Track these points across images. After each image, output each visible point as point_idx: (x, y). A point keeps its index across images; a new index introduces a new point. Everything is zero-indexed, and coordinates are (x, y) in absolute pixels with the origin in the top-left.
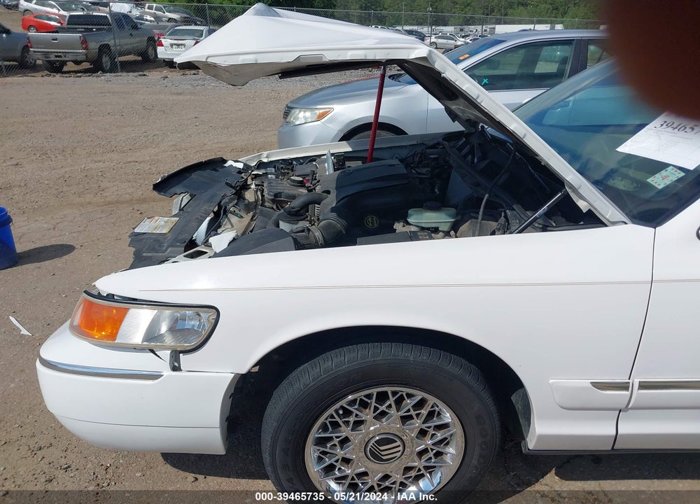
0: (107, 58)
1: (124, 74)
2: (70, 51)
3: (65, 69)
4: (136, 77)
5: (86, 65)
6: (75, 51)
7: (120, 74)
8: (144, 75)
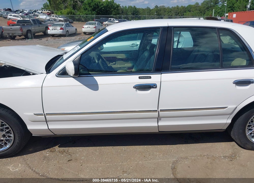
0: (30, 34)
1: (35, 39)
2: (17, 32)
3: (16, 38)
4: (37, 40)
5: (23, 37)
6: (19, 32)
7: (33, 39)
8: (41, 40)
